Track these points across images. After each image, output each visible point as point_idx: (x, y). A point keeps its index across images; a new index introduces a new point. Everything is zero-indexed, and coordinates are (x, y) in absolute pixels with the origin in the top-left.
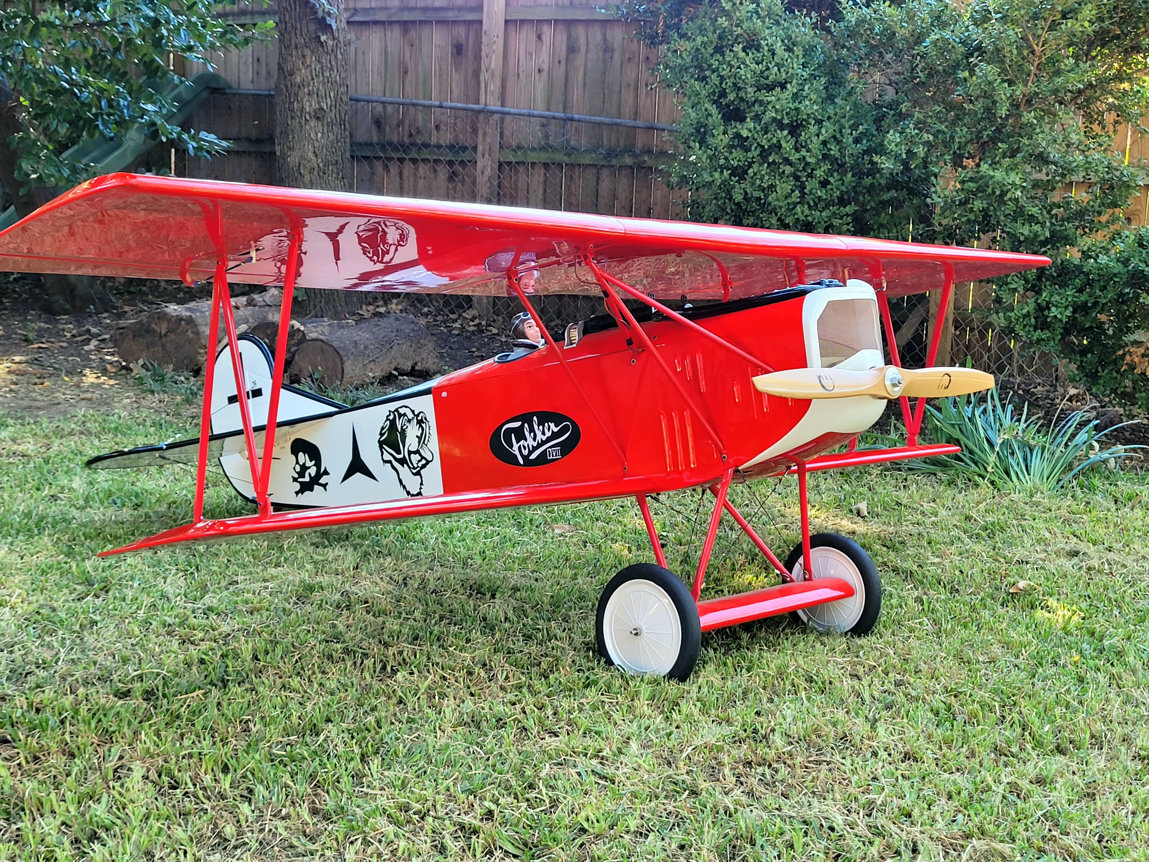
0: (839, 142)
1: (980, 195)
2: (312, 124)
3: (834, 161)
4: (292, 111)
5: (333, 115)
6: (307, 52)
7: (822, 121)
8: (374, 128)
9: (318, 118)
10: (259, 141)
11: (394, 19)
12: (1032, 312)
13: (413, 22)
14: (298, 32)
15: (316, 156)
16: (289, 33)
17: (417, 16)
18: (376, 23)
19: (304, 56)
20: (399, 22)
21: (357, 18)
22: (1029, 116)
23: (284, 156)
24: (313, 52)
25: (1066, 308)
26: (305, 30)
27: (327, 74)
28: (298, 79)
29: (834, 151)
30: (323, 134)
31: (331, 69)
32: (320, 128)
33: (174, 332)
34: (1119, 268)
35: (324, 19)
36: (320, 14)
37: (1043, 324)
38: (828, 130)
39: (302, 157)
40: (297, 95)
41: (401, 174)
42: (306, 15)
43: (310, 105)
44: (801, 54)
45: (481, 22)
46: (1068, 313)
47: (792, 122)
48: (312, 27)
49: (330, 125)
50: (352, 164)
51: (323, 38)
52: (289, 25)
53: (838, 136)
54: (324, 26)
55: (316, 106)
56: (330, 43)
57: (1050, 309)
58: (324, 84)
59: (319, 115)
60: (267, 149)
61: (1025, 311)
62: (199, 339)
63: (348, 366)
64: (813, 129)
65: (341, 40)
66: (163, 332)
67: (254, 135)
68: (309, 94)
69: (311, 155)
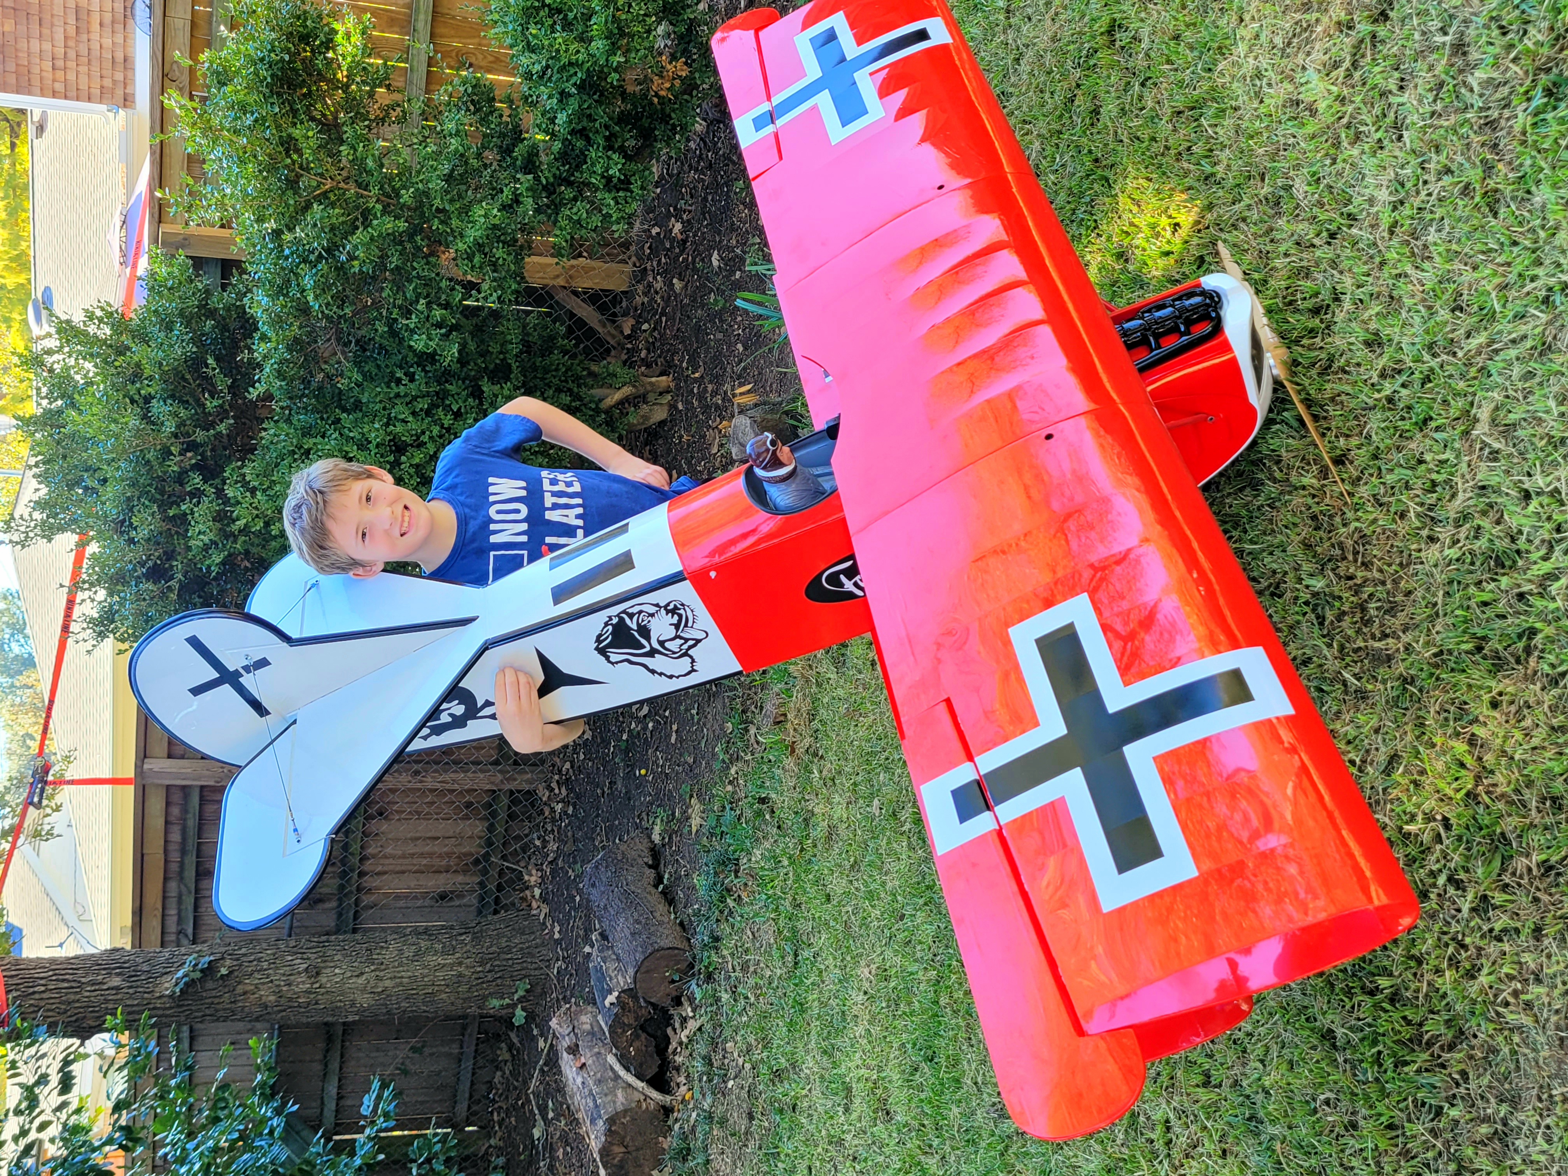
0: (415, 398)
1: (487, 250)
2: (324, 980)
3: (433, 406)
4: (309, 1003)
5: (313, 956)
6: (240, 989)
7: (389, 418)
8: (320, 906)
9: (318, 974)
10: (330, 1039)
11: (192, 887)
12: (613, 195)
13: (198, 864)
14: (216, 1001)
15: (362, 974)
16: (217, 1011)
17: (191, 860)
18: (196, 907)
19: (245, 993)
20: (197, 881)
21: (190, 931)
22: (406, 196)
23: (361, 1011)
24: (239, 983)
25: (609, 158)
26: (214, 993)
27: (265, 965)
28: (272, 998)
29: (423, 404)
30: (335, 967)
31: (259, 960)
32: (328, 970)
33: (624, 1138)
34: (573, 104)
35: (202, 971)
36: (198, 975)
37: (625, 184)
38: (400, 410)
39: (364, 990)
40: (290, 1000)
41: (379, 874)
42: (196, 992)
43: (302, 984)
44: (312, 441)
45: (202, 788)
46: (615, 157)
47: (391, 452)
48: (210, 985)
49: (324, 958)
50: (366, 930)
51: (224, 971)
52: (208, 1012)
53: (408, 399)
54: (210, 970)
55: (303, 977)
56: (228, 963)
57: (612, 177)
58: (277, 968)
59: (315, 973)
60: (340, 1030)
61: (612, 203)
62: (631, 1109)
63: (665, 943)
64: (399, 428)
65: (223, 949)
66: (623, 1150)
67: (321, 1045)
68: (289, 985)
69: (361, 980)
